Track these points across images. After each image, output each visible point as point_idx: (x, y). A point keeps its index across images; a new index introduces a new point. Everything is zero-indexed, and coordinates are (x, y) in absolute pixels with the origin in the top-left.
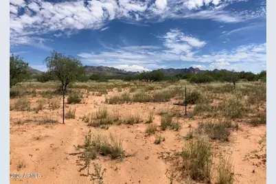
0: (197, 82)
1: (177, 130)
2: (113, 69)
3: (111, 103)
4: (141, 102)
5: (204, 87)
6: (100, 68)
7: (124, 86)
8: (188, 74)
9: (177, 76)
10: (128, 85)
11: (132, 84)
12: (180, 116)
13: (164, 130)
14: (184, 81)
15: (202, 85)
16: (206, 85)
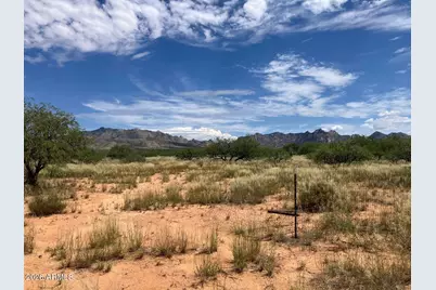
0: (330, 163)
1: (269, 274)
2: (159, 135)
3: (135, 209)
4: (202, 203)
5: (347, 172)
6: (133, 133)
7: (176, 170)
8: (311, 145)
9: (287, 148)
10: (186, 167)
11: (194, 165)
12: (282, 240)
13: (239, 271)
14: (302, 158)
15: (342, 167)
16: (351, 168)
